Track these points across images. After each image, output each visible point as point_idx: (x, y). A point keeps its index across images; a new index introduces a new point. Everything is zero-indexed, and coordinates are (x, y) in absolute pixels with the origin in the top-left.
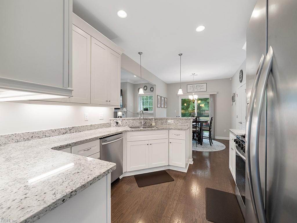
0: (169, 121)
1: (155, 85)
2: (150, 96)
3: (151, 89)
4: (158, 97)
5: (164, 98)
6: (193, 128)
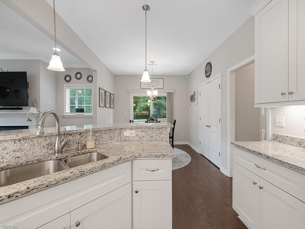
1: (96, 71)
2: (86, 90)
3: (88, 78)
4: (101, 90)
5: (110, 94)
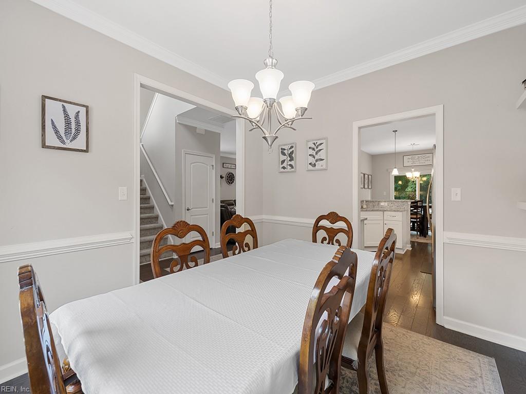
0: (382, 204)
5: (368, 175)
6: (411, 214)
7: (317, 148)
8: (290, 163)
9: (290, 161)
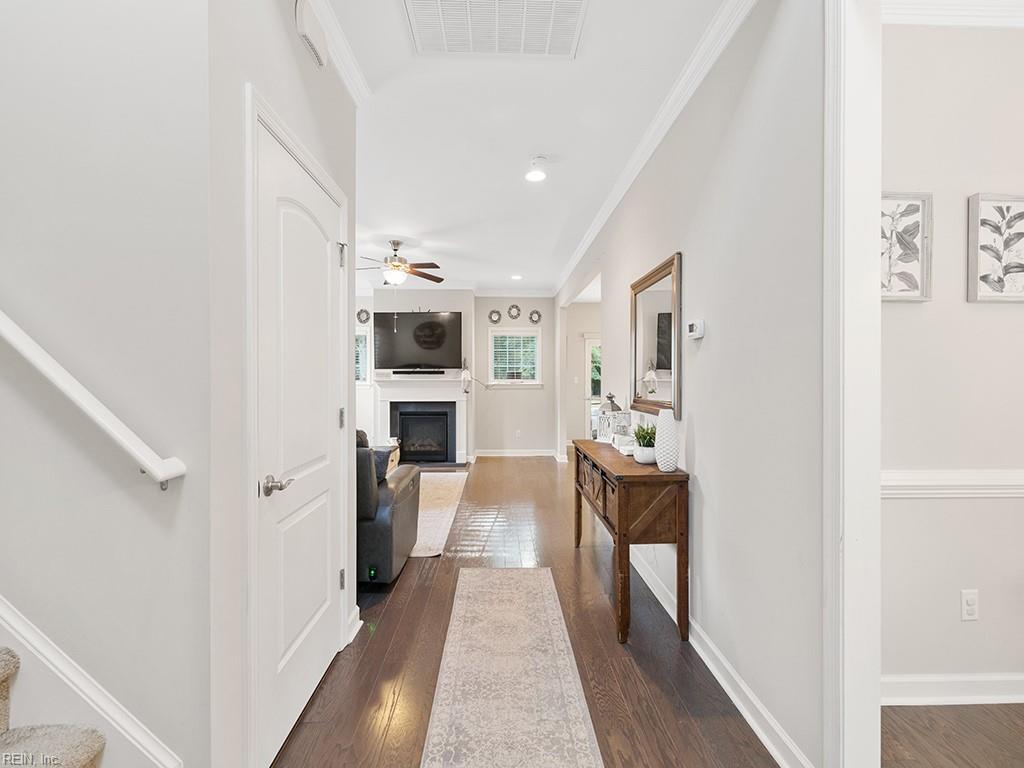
3: (531, 315)
7: (1009, 226)
8: (902, 267)
9: (901, 258)
